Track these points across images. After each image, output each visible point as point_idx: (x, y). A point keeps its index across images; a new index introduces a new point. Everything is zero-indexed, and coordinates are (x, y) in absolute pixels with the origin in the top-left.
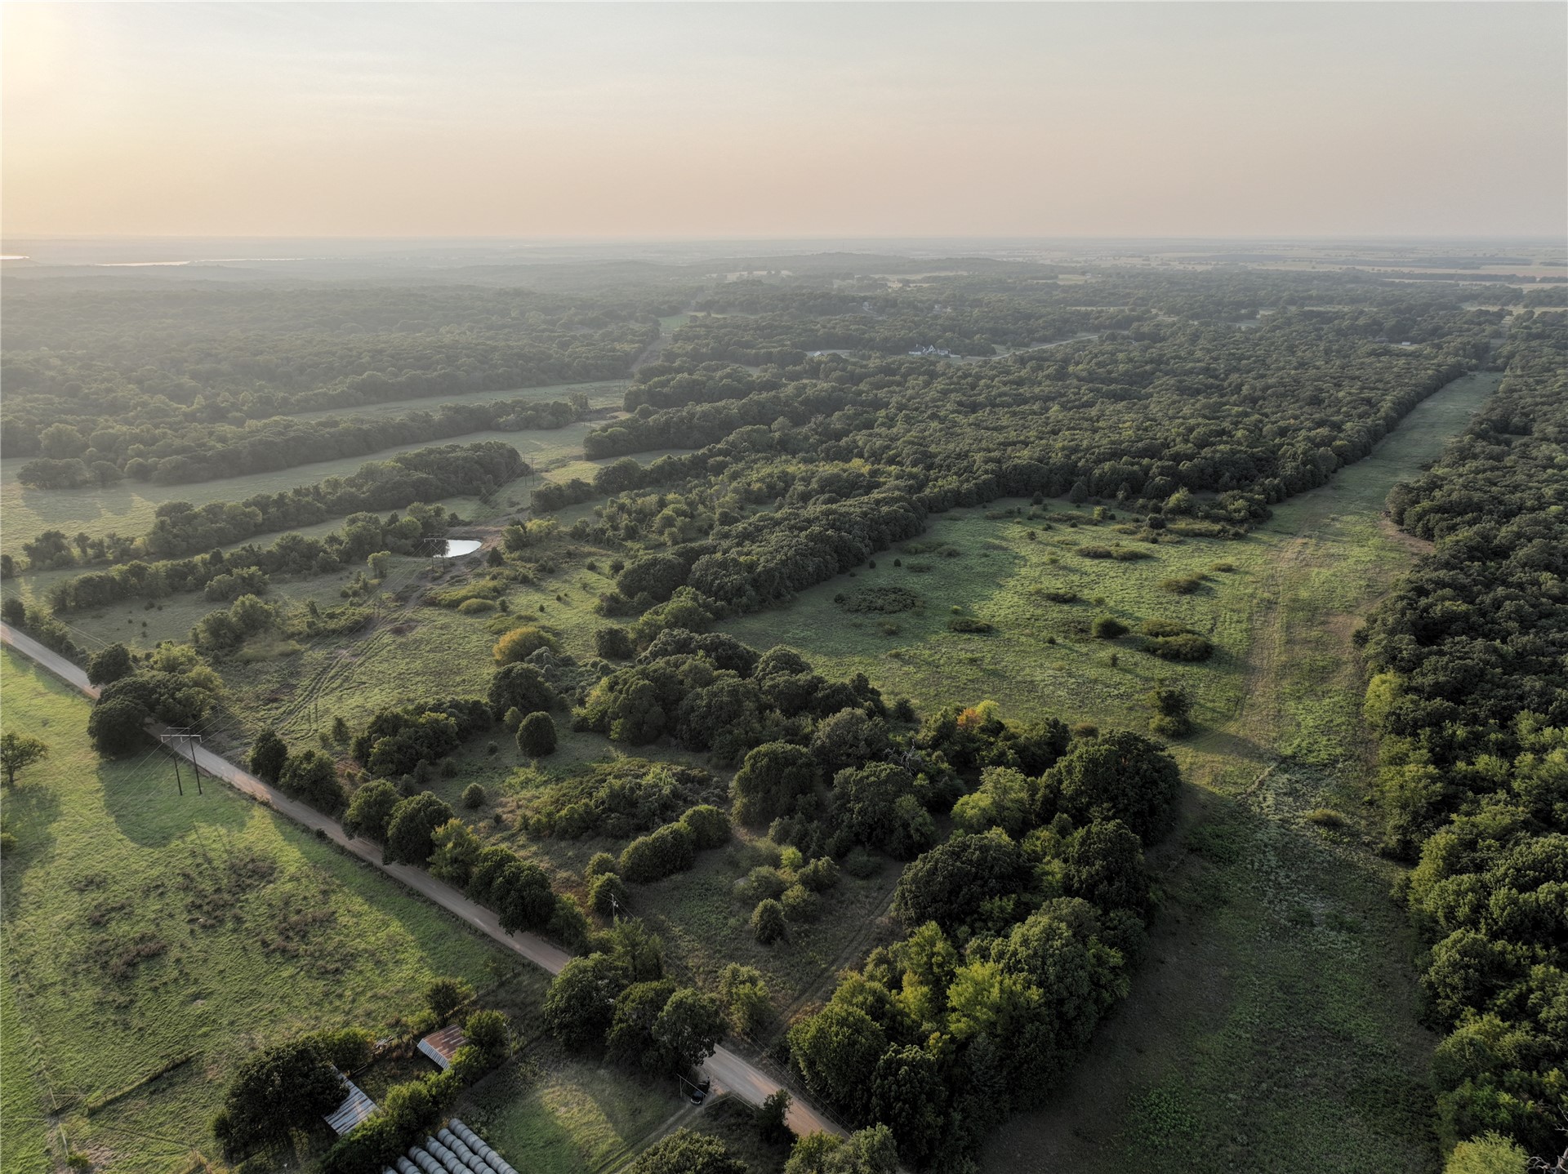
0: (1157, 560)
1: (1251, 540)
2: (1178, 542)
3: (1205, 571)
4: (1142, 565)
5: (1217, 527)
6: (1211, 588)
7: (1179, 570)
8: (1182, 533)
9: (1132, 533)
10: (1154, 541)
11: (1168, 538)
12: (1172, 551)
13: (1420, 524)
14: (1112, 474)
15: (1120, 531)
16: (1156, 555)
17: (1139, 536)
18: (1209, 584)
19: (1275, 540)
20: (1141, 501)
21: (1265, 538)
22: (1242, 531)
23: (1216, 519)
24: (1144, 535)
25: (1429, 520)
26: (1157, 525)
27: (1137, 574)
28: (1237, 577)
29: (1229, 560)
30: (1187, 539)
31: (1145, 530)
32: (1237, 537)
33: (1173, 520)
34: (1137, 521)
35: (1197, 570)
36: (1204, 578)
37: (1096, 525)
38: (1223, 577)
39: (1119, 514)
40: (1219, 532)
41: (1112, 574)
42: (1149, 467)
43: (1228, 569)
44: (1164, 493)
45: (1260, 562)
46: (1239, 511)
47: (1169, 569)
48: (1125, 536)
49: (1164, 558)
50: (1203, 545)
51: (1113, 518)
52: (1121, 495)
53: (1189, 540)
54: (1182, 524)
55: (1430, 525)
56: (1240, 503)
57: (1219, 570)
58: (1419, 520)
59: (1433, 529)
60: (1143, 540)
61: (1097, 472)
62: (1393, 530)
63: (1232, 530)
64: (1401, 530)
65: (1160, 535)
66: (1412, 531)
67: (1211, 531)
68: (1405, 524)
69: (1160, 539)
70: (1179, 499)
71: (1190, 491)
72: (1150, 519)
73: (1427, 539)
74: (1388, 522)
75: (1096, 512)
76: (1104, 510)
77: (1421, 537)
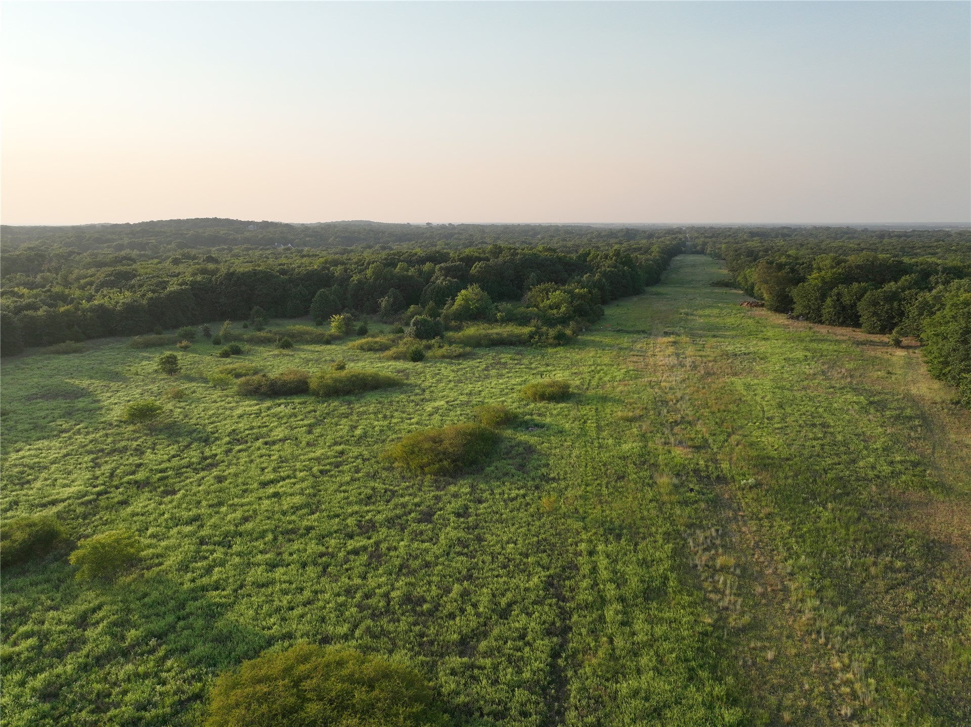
0: (408, 390)
1: (585, 345)
2: (459, 356)
3: (511, 404)
4: (369, 404)
5: (526, 330)
6: (530, 449)
7: (451, 406)
8: (466, 342)
9: (381, 348)
10: (417, 357)
11: (443, 352)
12: (447, 370)
13: (829, 301)
14: (376, 280)
15: (362, 348)
16: (412, 380)
17: (391, 352)
18: (523, 437)
19: (625, 341)
20: (412, 308)
21: (607, 341)
22: (568, 332)
23: (524, 321)
24: (402, 349)
25: (839, 295)
26: (425, 332)
28: (585, 410)
29: (560, 376)
30: (477, 350)
31: (408, 342)
32: (562, 341)
33: (457, 327)
34: (399, 331)
35: (493, 403)
36: (510, 420)
37: (328, 342)
39: (373, 328)
40: (531, 336)
42: (432, 272)
43: (561, 394)
44: (446, 294)
45: (619, 375)
46: (558, 307)
47: (431, 407)
48: (369, 354)
50: (505, 357)
51: (362, 333)
52: (384, 302)
53: (480, 352)
54: (472, 330)
55: (846, 300)
56: (556, 296)
57: (543, 398)
58: (823, 297)
59: (853, 306)
60: (396, 358)
61: (355, 278)
62: (781, 319)
63: (552, 332)
64: (792, 318)
65: (429, 347)
66: (814, 316)
67: (519, 336)
68: (798, 308)
69: (429, 354)
70: (466, 300)
71: (482, 289)
72: (414, 324)
73: (843, 324)
74: (764, 312)
75: (333, 324)
76: (347, 323)
77: (832, 323)
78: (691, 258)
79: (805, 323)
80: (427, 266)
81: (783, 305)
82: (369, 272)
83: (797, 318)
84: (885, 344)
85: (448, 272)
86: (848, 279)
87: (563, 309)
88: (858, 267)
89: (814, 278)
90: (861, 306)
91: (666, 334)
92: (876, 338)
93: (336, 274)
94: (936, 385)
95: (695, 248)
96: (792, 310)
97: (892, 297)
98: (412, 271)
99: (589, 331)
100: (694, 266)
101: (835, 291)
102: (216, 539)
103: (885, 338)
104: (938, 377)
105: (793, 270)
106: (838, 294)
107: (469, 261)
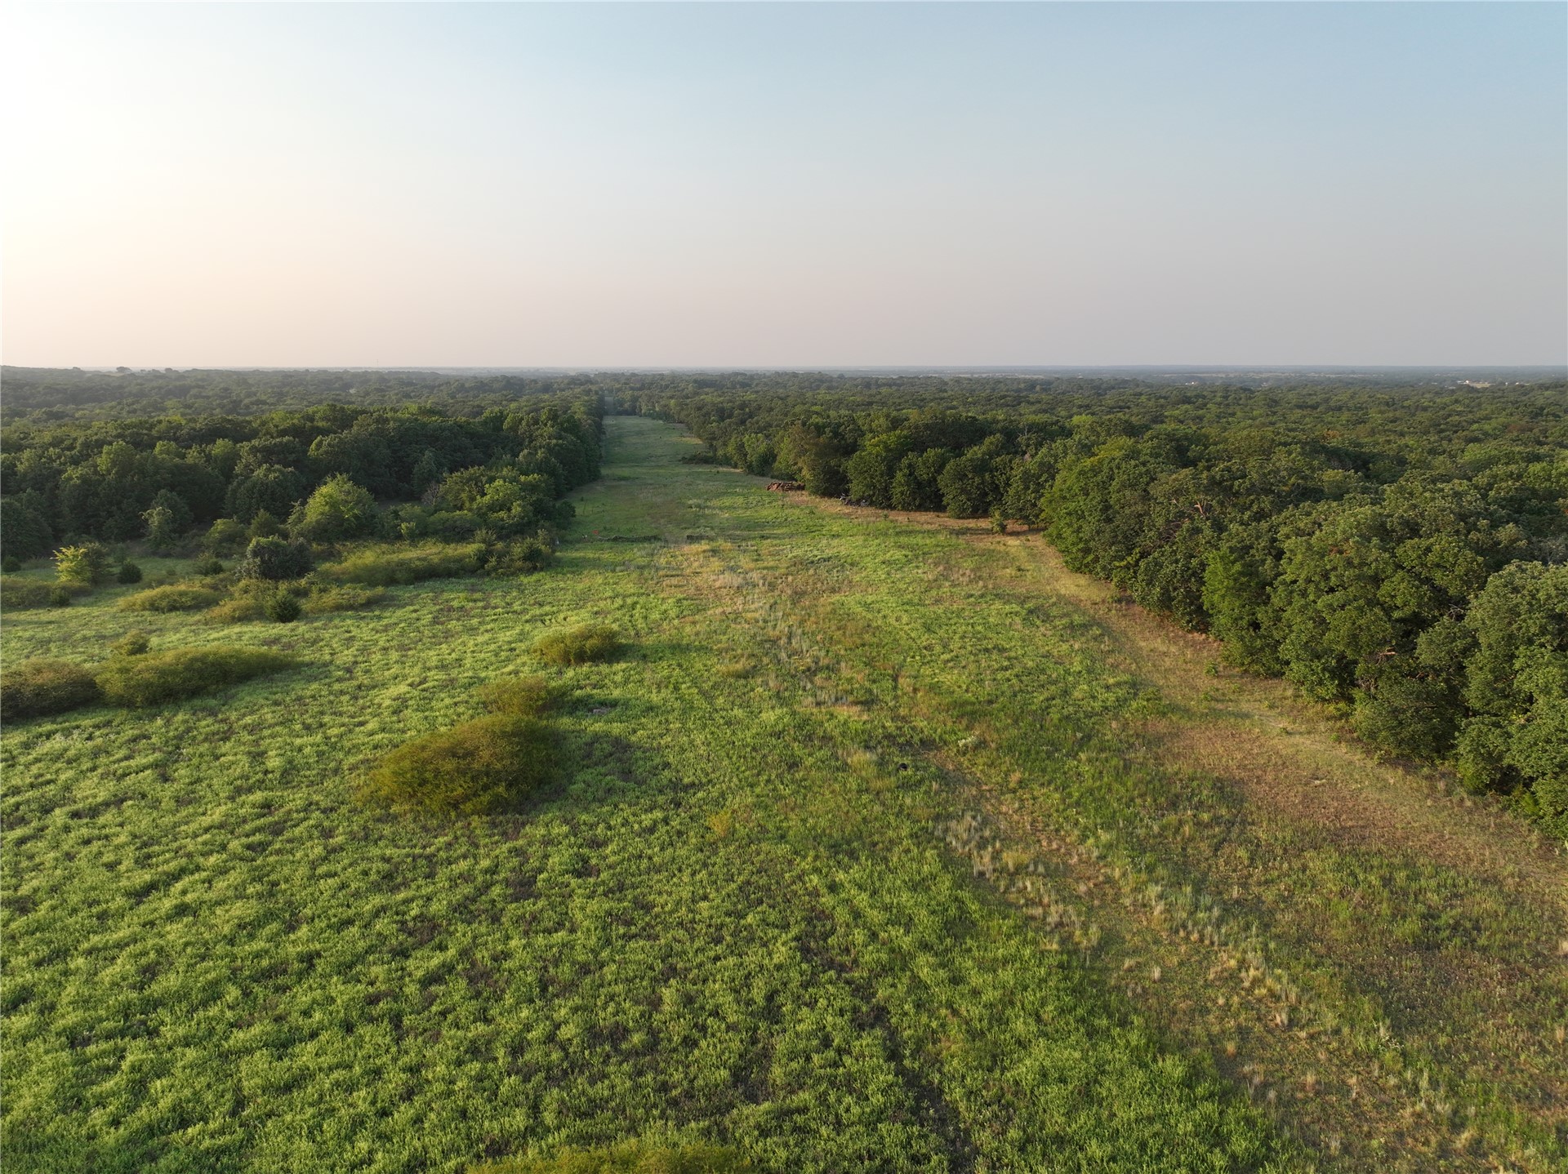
0: (319, 671)
2: (369, 604)
5: (470, 549)
9: (199, 604)
10: (287, 613)
11: (333, 596)
12: (364, 630)
13: (899, 476)
14: (121, 475)
15: (154, 607)
16: (308, 655)
17: (227, 608)
18: (595, 726)
20: (220, 524)
21: (609, 556)
22: (541, 549)
23: (458, 533)
24: (248, 601)
26: (281, 571)
27: (235, 755)
28: (664, 669)
30: (393, 591)
31: (244, 591)
32: (536, 562)
33: (331, 555)
34: (217, 570)
36: (554, 703)
37: (62, 603)
38: (615, 679)
39: (150, 568)
40: (482, 558)
41: (92, 790)
43: (608, 650)
44: (283, 497)
45: (670, 608)
46: (504, 505)
47: (386, 697)
48: (174, 618)
49: (346, 656)
50: (456, 597)
51: (131, 578)
52: (155, 517)
53: (405, 593)
54: (368, 556)
55: (923, 474)
56: (497, 489)
57: (581, 657)
58: (891, 472)
59: (932, 481)
60: (244, 617)
61: (74, 474)
62: (833, 506)
63: (518, 549)
64: (850, 503)
65: (303, 593)
66: (881, 499)
67: (460, 560)
68: (856, 488)
69: (305, 605)
70: (333, 503)
71: (357, 483)
72: (255, 554)
73: (921, 508)
74: (804, 497)
75: (63, 566)
76: (94, 561)
77: (906, 508)
78: (630, 422)
79: (871, 510)
80: (220, 447)
81: (833, 485)
82: (103, 461)
83: (858, 503)
84: (989, 532)
85: (268, 455)
86: (917, 444)
87: (516, 509)
88: (927, 426)
89: (871, 446)
90: (943, 480)
91: (692, 539)
92: (971, 523)
93: (21, 468)
94: (1083, 580)
95: (621, 405)
96: (847, 492)
97: (982, 467)
98: (193, 455)
99: (566, 543)
100: (640, 433)
101: (905, 461)
102: (108, 1025)
103: (984, 523)
104: (1078, 570)
105: (836, 434)
106: (910, 466)
107: (304, 433)
